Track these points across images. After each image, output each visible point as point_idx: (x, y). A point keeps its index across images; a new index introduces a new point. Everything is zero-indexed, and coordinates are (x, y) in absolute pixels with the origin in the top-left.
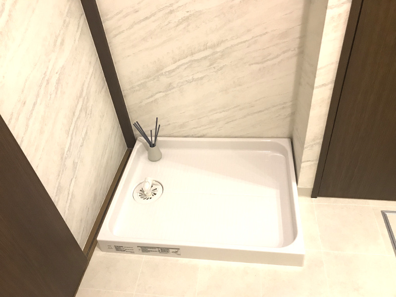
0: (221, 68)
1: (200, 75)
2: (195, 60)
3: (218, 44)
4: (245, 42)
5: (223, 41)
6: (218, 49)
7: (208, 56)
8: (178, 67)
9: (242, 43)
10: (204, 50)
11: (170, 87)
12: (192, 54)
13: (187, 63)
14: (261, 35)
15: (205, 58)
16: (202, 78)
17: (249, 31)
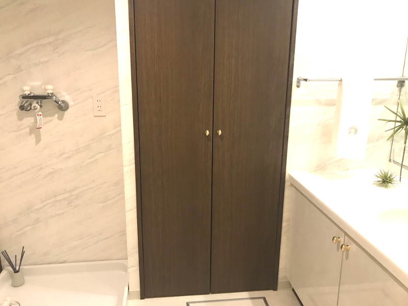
0: (77, 206)
1: (61, 212)
2: (57, 201)
3: (74, 189)
4: (92, 188)
5: (77, 188)
6: (74, 193)
7: (67, 198)
8: (44, 206)
9: (90, 189)
10: (64, 194)
11: (37, 221)
12: (55, 196)
13: (51, 203)
14: (102, 184)
15: (64, 199)
16: (62, 214)
17: (94, 181)
